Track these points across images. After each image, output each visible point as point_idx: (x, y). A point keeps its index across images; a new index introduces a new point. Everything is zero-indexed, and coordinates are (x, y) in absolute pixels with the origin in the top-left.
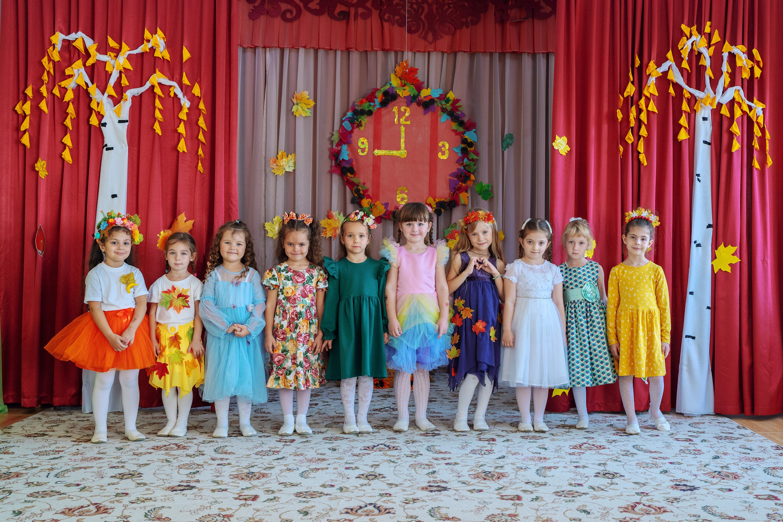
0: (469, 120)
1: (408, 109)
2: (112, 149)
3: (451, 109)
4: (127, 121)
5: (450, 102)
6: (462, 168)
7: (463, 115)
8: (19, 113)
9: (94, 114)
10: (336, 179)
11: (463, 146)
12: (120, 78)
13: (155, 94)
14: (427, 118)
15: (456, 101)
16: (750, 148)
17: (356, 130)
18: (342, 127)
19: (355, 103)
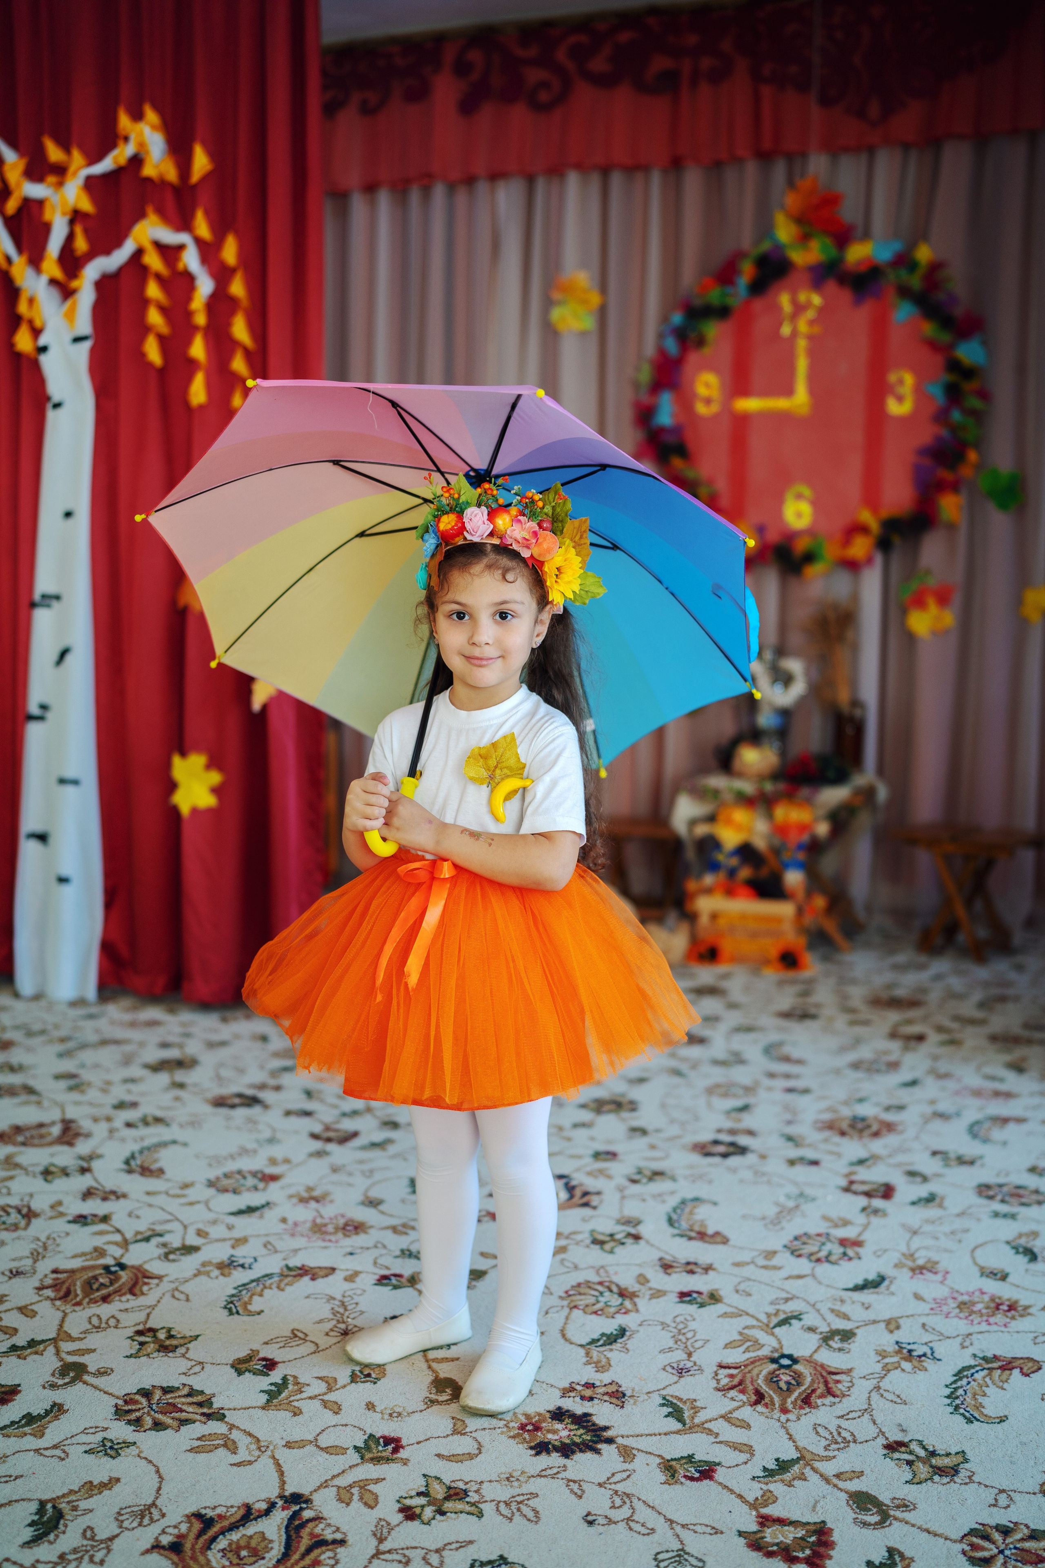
0: (967, 312)
1: (817, 300)
2: (60, 405)
3: (923, 289)
4: (88, 338)
5: (921, 270)
6: (948, 433)
7: (954, 298)
9: (23, 326)
11: (950, 377)
12: (70, 238)
13: (145, 268)
14: (862, 316)
15: (935, 267)
17: (692, 357)
18: (661, 350)
19: (690, 289)
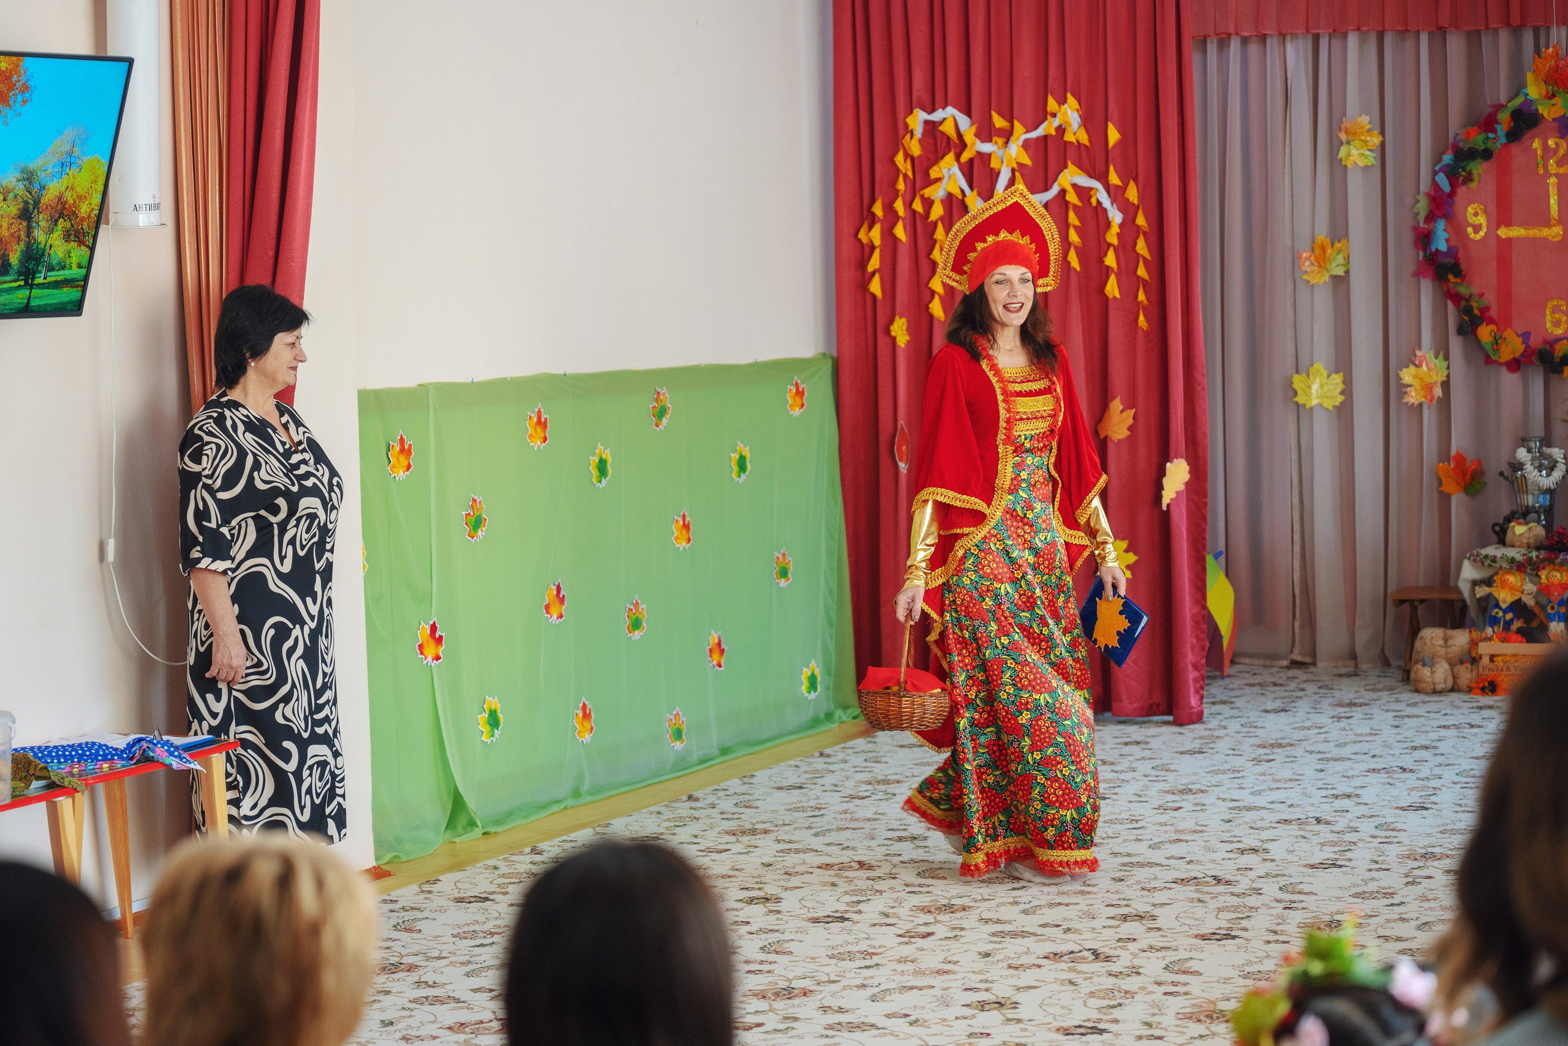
1: (1562, 144)
8: (864, 244)
10: (1427, 287)
13: (1067, 204)
17: (1461, 191)
18: (1435, 185)
19: (1457, 135)
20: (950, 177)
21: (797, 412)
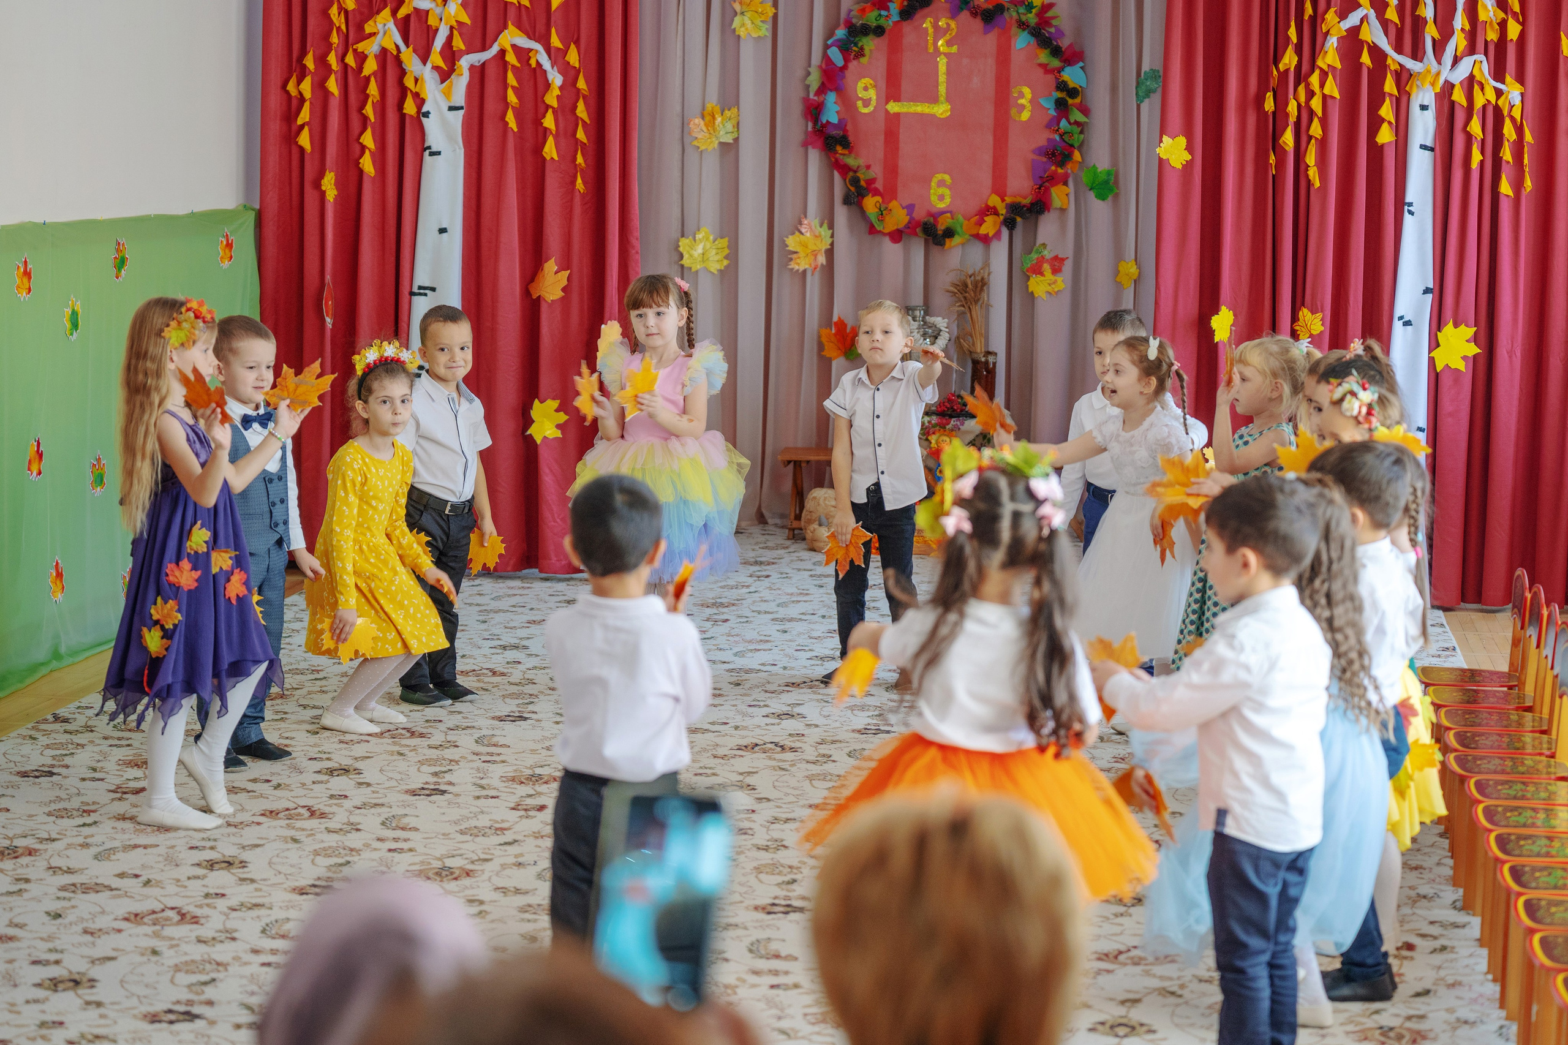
0: (1071, 45)
1: (953, 24)
2: (439, 153)
3: (1037, 24)
4: (462, 108)
5: (1034, 11)
6: (1057, 138)
7: (1060, 33)
8: (293, 94)
9: (409, 96)
10: (815, 156)
11: (1059, 95)
12: (450, 38)
13: (505, 64)
14: (989, 41)
15: (1046, 7)
16: (1497, 161)
17: (853, 65)
18: (826, 58)
19: (850, 11)
20: (385, 33)
21: (226, 264)
